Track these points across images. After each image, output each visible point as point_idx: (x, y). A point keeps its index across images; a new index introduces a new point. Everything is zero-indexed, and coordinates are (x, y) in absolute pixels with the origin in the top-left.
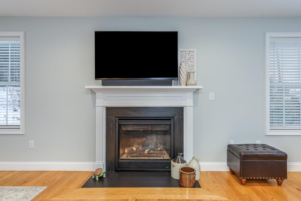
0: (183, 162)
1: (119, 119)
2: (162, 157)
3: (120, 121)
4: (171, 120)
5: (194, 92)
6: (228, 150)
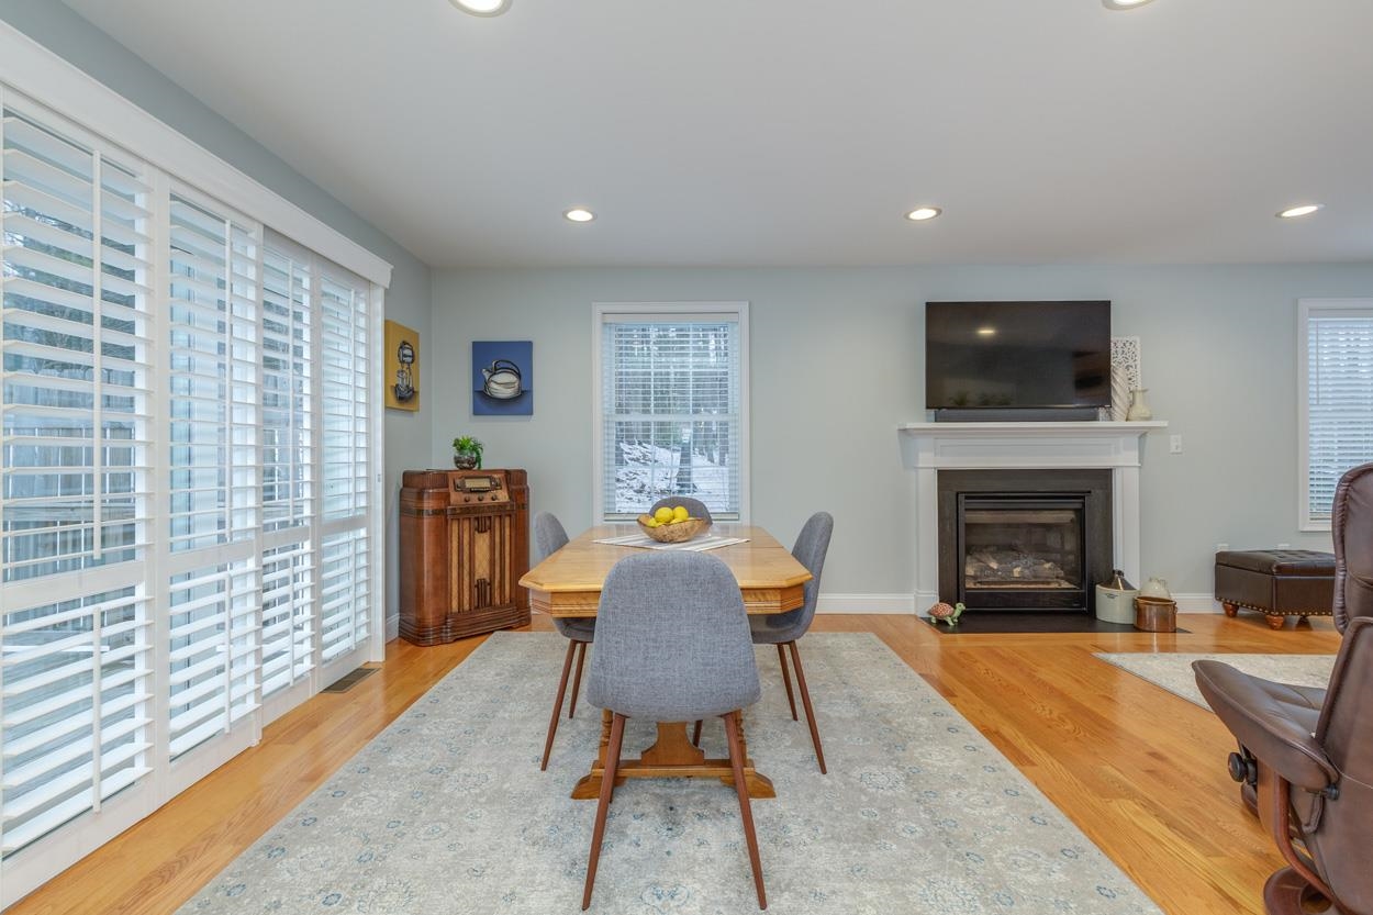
1: (965, 497)
2: (1057, 584)
3: (966, 501)
4: (1083, 497)
5: (1143, 434)
6: (1217, 564)
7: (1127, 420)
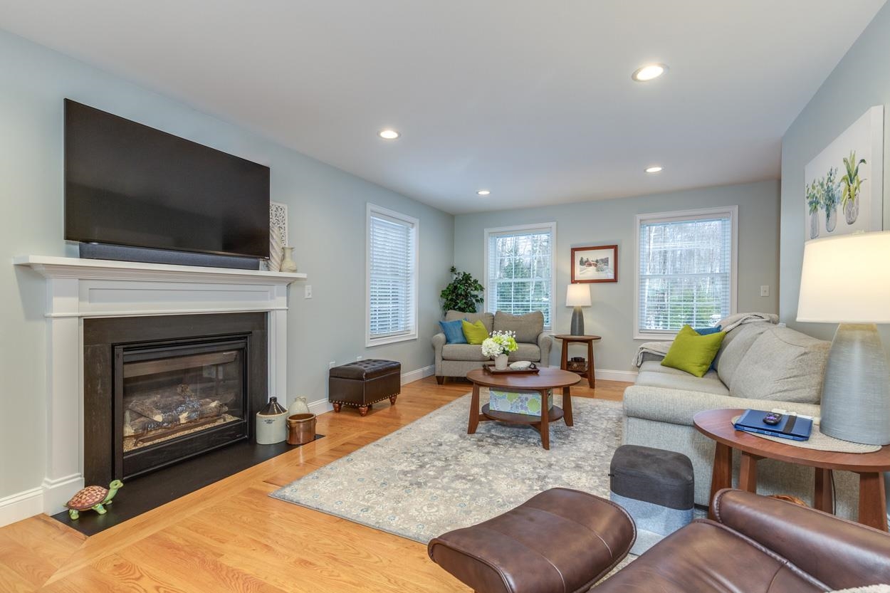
0: (281, 410)
1: (124, 348)
2: (222, 420)
3: (125, 353)
4: (246, 337)
5: (290, 283)
6: (330, 377)
7: (280, 271)
